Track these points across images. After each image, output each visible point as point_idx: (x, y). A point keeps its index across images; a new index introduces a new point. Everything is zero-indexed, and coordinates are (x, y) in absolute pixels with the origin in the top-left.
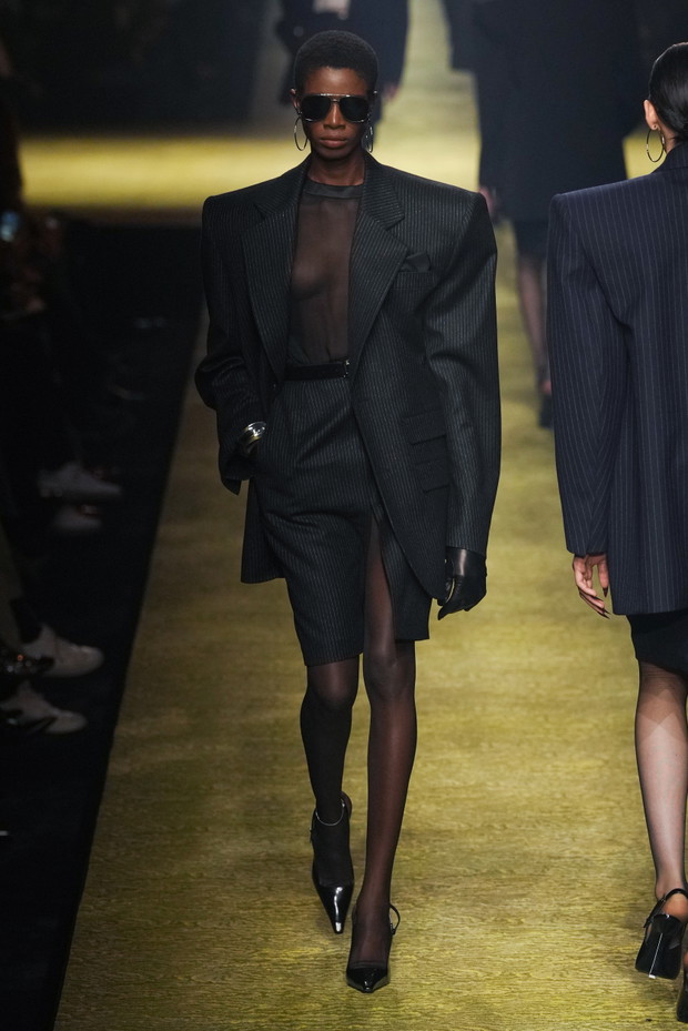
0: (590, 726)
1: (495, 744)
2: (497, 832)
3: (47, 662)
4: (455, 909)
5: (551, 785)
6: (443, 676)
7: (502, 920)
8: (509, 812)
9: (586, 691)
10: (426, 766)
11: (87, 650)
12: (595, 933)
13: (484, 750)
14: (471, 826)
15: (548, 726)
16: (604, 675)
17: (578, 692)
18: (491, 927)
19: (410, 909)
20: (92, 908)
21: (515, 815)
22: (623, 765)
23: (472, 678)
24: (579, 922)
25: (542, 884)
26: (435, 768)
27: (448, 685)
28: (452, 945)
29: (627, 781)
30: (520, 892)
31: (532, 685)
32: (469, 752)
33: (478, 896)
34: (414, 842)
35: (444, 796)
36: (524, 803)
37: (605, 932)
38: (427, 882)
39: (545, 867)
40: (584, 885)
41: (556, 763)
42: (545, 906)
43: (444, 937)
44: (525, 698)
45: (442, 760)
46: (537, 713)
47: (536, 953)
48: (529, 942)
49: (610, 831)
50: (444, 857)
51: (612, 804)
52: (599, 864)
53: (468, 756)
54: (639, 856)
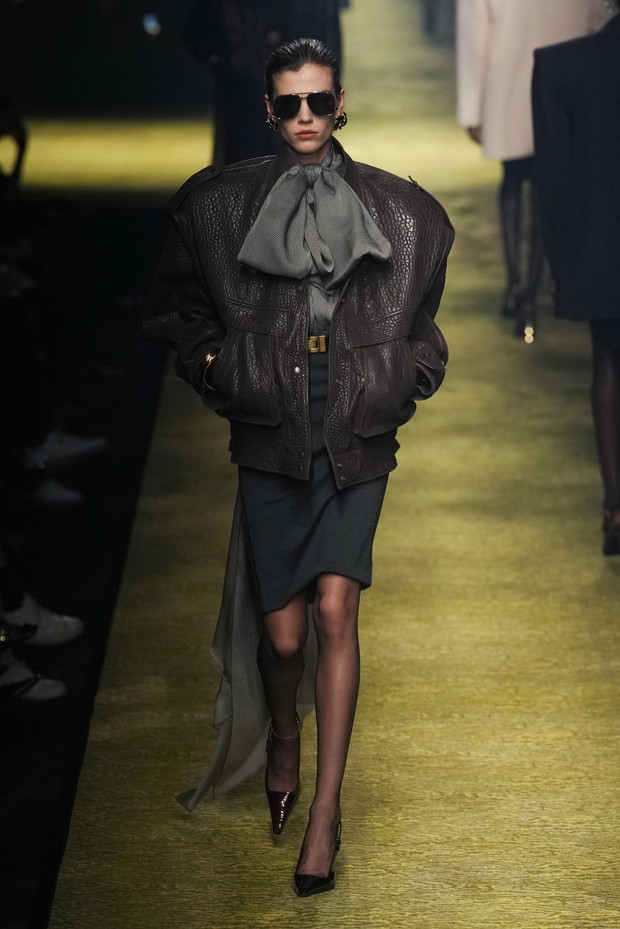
0: (559, 698)
1: (466, 715)
2: (468, 801)
3: (31, 629)
4: (427, 876)
5: (521, 755)
6: (416, 648)
7: (473, 886)
8: (480, 781)
9: (556, 664)
11: (68, 619)
12: (563, 900)
13: (456, 720)
14: (442, 794)
15: (518, 698)
16: (573, 649)
17: (548, 665)
18: (461, 893)
19: (382, 874)
20: (72, 870)
21: (486, 784)
22: (591, 736)
23: (444, 650)
24: (548, 889)
25: (512, 852)
26: (408, 737)
27: (421, 657)
28: (423, 910)
29: (595, 752)
30: (491, 859)
31: (503, 658)
32: (442, 722)
33: (450, 863)
34: (387, 809)
35: (417, 765)
36: (495, 772)
37: (574, 899)
38: (400, 848)
39: (515, 835)
40: (553, 853)
41: (526, 734)
42: (515, 873)
43: (416, 902)
44: (496, 671)
45: (414, 729)
46: (508, 685)
47: (506, 919)
48: (499, 908)
49: (579, 801)
50: (416, 824)
51: (580, 774)
52: (568, 833)
53: (440, 726)
54: (607, 826)
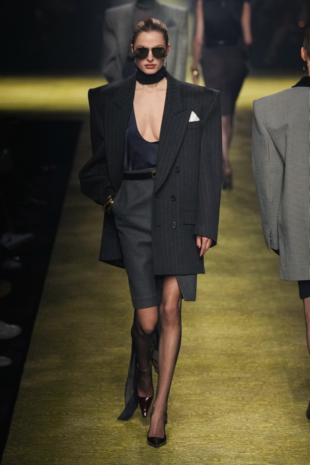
1: (210, 373)
2: (210, 416)
4: (188, 454)
5: (237, 393)
7: (211, 459)
8: (216, 406)
9: (255, 348)
10: (176, 384)
11: (13, 326)
13: (205, 376)
14: (197, 413)
15: (236, 365)
16: (264, 340)
17: (252, 348)
19: (166, 453)
20: (10, 451)
21: (219, 408)
22: (272, 384)
23: (200, 341)
24: (249, 460)
25: (231, 442)
26: (180, 385)
27: (188, 344)
29: (274, 392)
30: (220, 446)
31: (229, 345)
32: (198, 377)
33: (200, 448)
35: (185, 399)
38: (175, 441)
39: (233, 434)
40: (251, 443)
41: (240, 383)
42: (232, 452)
44: (226, 351)
45: (184, 381)
46: (231, 358)
49: (265, 416)
50: (183, 428)
51: (266, 403)
52: (260, 432)
53: (197, 379)
54: (279, 429)
